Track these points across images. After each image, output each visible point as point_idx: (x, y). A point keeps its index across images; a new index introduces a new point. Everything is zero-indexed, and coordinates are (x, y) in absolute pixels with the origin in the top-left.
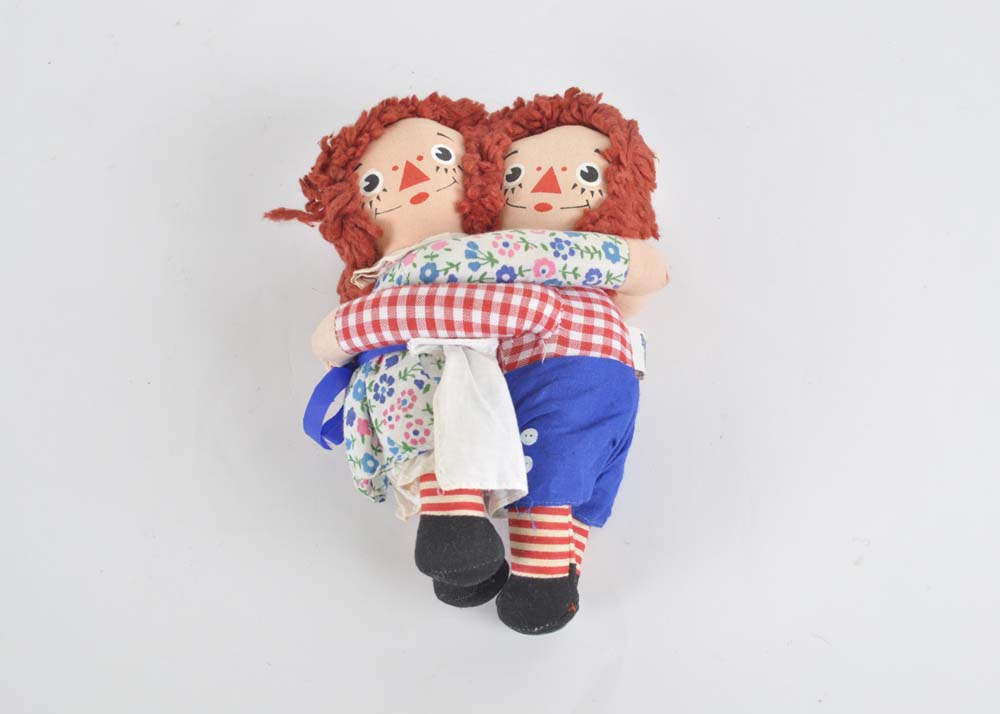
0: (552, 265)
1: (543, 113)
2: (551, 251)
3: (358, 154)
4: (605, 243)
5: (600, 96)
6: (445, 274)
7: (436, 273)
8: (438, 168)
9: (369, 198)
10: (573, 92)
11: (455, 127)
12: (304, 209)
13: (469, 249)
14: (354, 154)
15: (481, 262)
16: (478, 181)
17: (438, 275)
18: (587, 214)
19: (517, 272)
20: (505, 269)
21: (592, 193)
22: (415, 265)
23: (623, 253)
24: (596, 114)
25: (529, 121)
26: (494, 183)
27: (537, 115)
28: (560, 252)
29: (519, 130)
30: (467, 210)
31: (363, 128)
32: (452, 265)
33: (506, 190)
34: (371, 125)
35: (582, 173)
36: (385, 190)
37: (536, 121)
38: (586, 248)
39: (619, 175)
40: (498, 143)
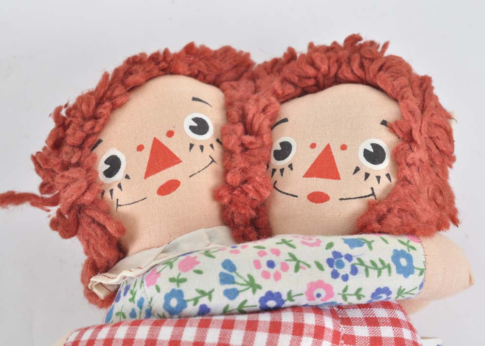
0: (329, 289)
1: (318, 69)
2: (328, 270)
3: (97, 129)
4: (395, 251)
5: (386, 46)
6: (195, 304)
7: (183, 304)
8: (191, 146)
9: (110, 185)
10: (353, 40)
11: (216, 83)
12: (37, 192)
13: (225, 271)
14: (93, 128)
15: (239, 288)
16: (239, 161)
17: (186, 306)
18: (372, 206)
19: (284, 297)
20: (270, 295)
21: (378, 178)
22: (158, 289)
23: (418, 263)
24: (381, 73)
25: (301, 78)
26: (259, 163)
27: (311, 71)
28: (339, 271)
29: (290, 89)
30: (226, 200)
31: (105, 93)
32: (202, 293)
33: (274, 170)
34: (113, 91)
35: (366, 152)
36: (127, 177)
37: (309, 78)
38: (373, 262)
39: (412, 155)
40: (264, 110)
